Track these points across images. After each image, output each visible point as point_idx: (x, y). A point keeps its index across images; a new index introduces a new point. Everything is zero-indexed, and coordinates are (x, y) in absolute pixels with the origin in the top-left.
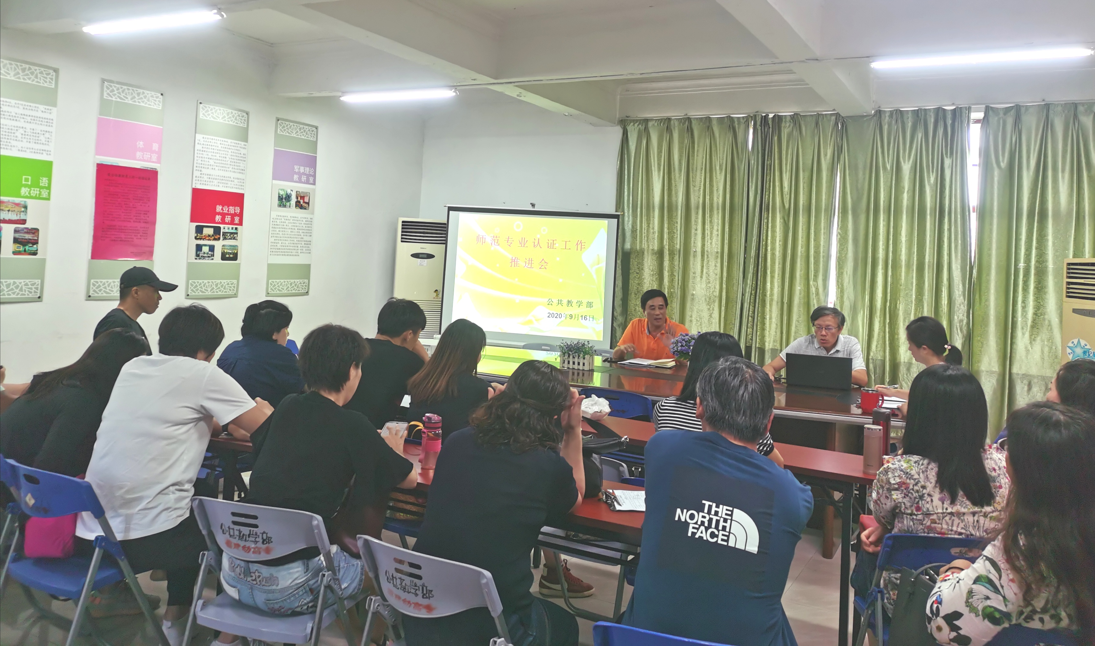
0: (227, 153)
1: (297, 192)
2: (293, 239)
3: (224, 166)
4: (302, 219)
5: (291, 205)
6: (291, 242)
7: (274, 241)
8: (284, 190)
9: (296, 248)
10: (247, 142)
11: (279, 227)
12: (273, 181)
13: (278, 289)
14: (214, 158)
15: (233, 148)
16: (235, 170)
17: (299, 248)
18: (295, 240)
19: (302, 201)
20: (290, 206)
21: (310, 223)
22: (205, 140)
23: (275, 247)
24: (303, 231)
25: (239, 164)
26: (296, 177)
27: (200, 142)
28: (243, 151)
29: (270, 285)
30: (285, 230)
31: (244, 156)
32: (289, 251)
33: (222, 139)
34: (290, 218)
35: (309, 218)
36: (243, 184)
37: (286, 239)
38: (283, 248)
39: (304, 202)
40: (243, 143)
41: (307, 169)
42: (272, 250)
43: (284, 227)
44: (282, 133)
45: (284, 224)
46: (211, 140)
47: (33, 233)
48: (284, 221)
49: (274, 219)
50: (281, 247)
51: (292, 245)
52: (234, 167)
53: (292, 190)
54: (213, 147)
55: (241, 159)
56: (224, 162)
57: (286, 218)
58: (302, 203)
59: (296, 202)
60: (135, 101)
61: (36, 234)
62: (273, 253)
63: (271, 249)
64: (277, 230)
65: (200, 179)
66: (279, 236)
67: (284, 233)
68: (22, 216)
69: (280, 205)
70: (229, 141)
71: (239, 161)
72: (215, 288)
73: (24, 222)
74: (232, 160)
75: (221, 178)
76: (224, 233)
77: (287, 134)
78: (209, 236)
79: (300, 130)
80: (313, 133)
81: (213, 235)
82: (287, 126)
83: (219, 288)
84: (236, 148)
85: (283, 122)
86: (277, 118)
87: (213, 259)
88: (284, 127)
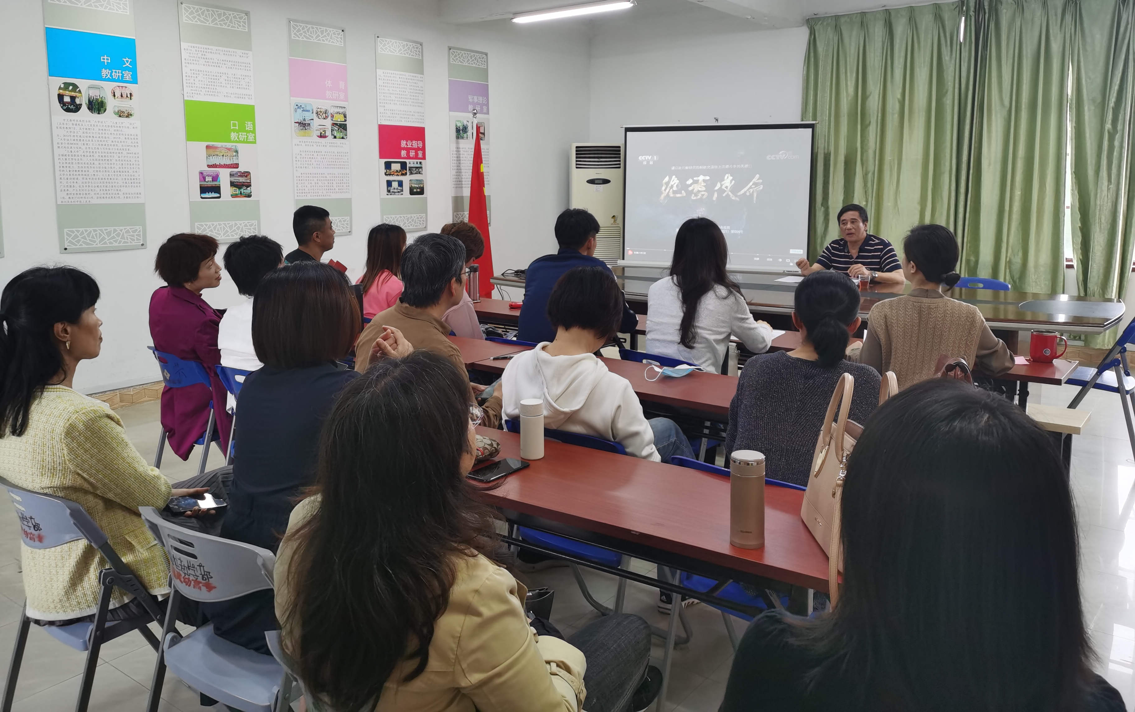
0: (406, 87)
1: (473, 122)
3: (404, 100)
5: (468, 137)
7: (455, 174)
8: (460, 121)
10: (423, 74)
11: (459, 159)
12: (450, 113)
14: (395, 92)
15: (411, 81)
16: (415, 104)
22: (385, 75)
25: (417, 98)
26: (471, 107)
27: (381, 78)
28: (419, 84)
30: (465, 162)
31: (422, 89)
33: (400, 73)
34: (468, 150)
36: (423, 118)
37: (466, 171)
40: (420, 76)
41: (481, 98)
43: (463, 159)
44: (454, 63)
45: (463, 156)
46: (390, 75)
47: (246, 176)
48: (463, 153)
49: (453, 151)
50: (462, 179)
52: (413, 101)
53: (468, 122)
54: (393, 82)
55: (419, 92)
56: (404, 97)
57: (464, 150)
60: (319, 40)
61: (248, 177)
62: (456, 185)
63: (453, 181)
64: (457, 162)
65: (384, 115)
66: (460, 168)
67: (463, 165)
68: (234, 159)
69: (458, 137)
70: (407, 74)
71: (417, 95)
72: (407, 223)
73: (236, 166)
74: (411, 94)
75: (403, 113)
76: (410, 168)
77: (460, 63)
78: (397, 171)
79: (471, 57)
80: (483, 60)
81: (400, 171)
82: (459, 54)
83: (410, 222)
84: (413, 81)
85: (455, 51)
86: (448, 47)
87: (402, 194)
88: (456, 56)
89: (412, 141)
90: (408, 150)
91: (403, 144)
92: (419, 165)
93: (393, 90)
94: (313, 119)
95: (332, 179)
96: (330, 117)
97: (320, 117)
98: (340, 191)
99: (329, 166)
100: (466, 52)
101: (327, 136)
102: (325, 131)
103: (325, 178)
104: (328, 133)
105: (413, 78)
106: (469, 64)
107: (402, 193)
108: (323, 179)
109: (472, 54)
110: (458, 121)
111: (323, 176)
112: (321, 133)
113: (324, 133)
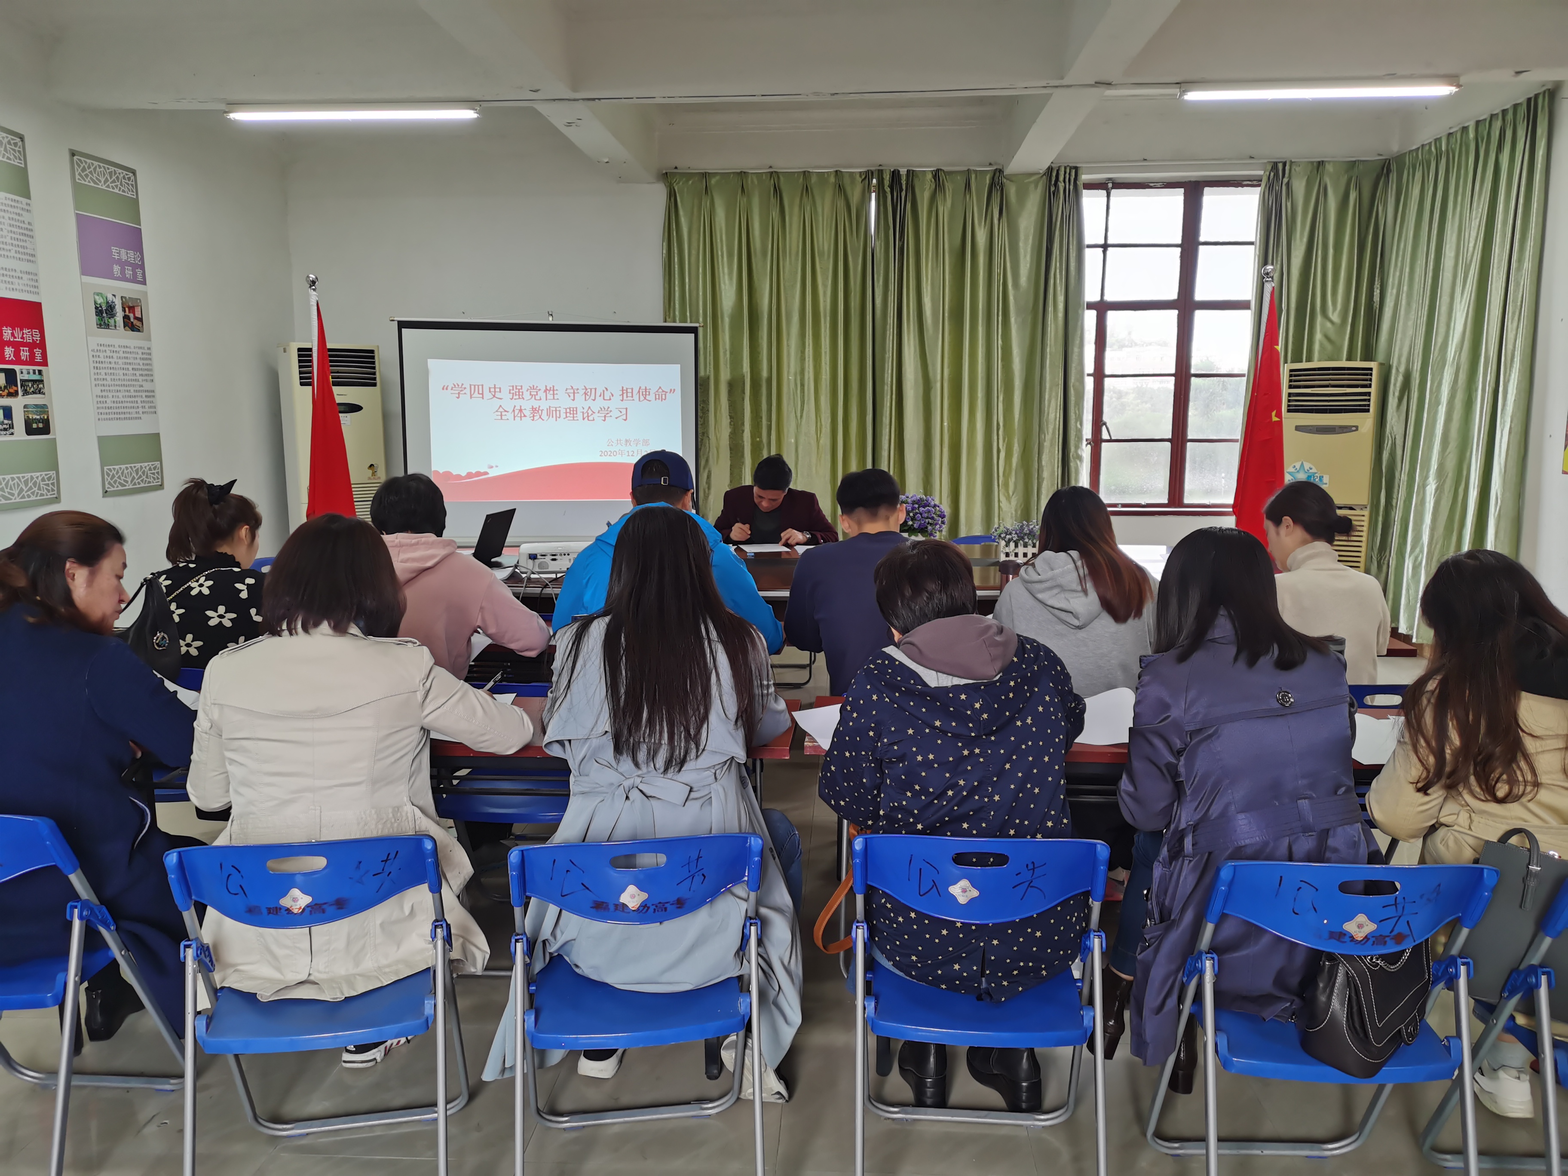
0: (3, 220)
1: (122, 297)
2: (128, 388)
3: (3, 247)
4: (137, 350)
5: (117, 325)
6: (127, 394)
7: (101, 394)
8: (101, 294)
9: (136, 405)
10: (29, 198)
11: (103, 365)
12: (83, 277)
13: (120, 483)
15: (10, 209)
16: (20, 256)
17: (140, 405)
18: (132, 389)
19: (131, 315)
20: (115, 326)
21: (148, 357)
23: (104, 405)
24: (141, 372)
25: (24, 244)
26: (116, 269)
28: (26, 217)
29: (106, 476)
30: (115, 371)
31: (29, 227)
32: (125, 410)
34: (118, 349)
35: (146, 348)
36: (36, 284)
37: (118, 388)
38: (115, 405)
39: (136, 318)
40: (25, 200)
41: (131, 253)
42: (100, 411)
43: (112, 366)
44: (83, 182)
45: (111, 360)
48: (111, 354)
49: (93, 351)
50: (112, 405)
51: (129, 399)
52: (17, 249)
53: (114, 296)
55: (26, 232)
56: (2, 240)
57: (112, 349)
58: (132, 320)
59: (124, 318)
62: (103, 416)
63: (98, 408)
64: (103, 371)
66: (107, 383)
67: (113, 377)
69: (100, 325)
70: (3, 195)
71: (24, 238)
72: (25, 490)
74: (13, 236)
75: (2, 272)
76: (23, 381)
77: (92, 184)
79: (110, 173)
80: (130, 183)
81: (6, 387)
82: (89, 168)
83: (31, 488)
84: (15, 210)
85: (82, 159)
86: (70, 150)
87: (12, 434)
88: (84, 170)
89: (22, 330)
90: (17, 346)
91: (7, 333)
92: (36, 377)
100: (102, 165)
105: (13, 204)
106: (108, 186)
107: (11, 431)
109: (112, 169)
110: (98, 294)
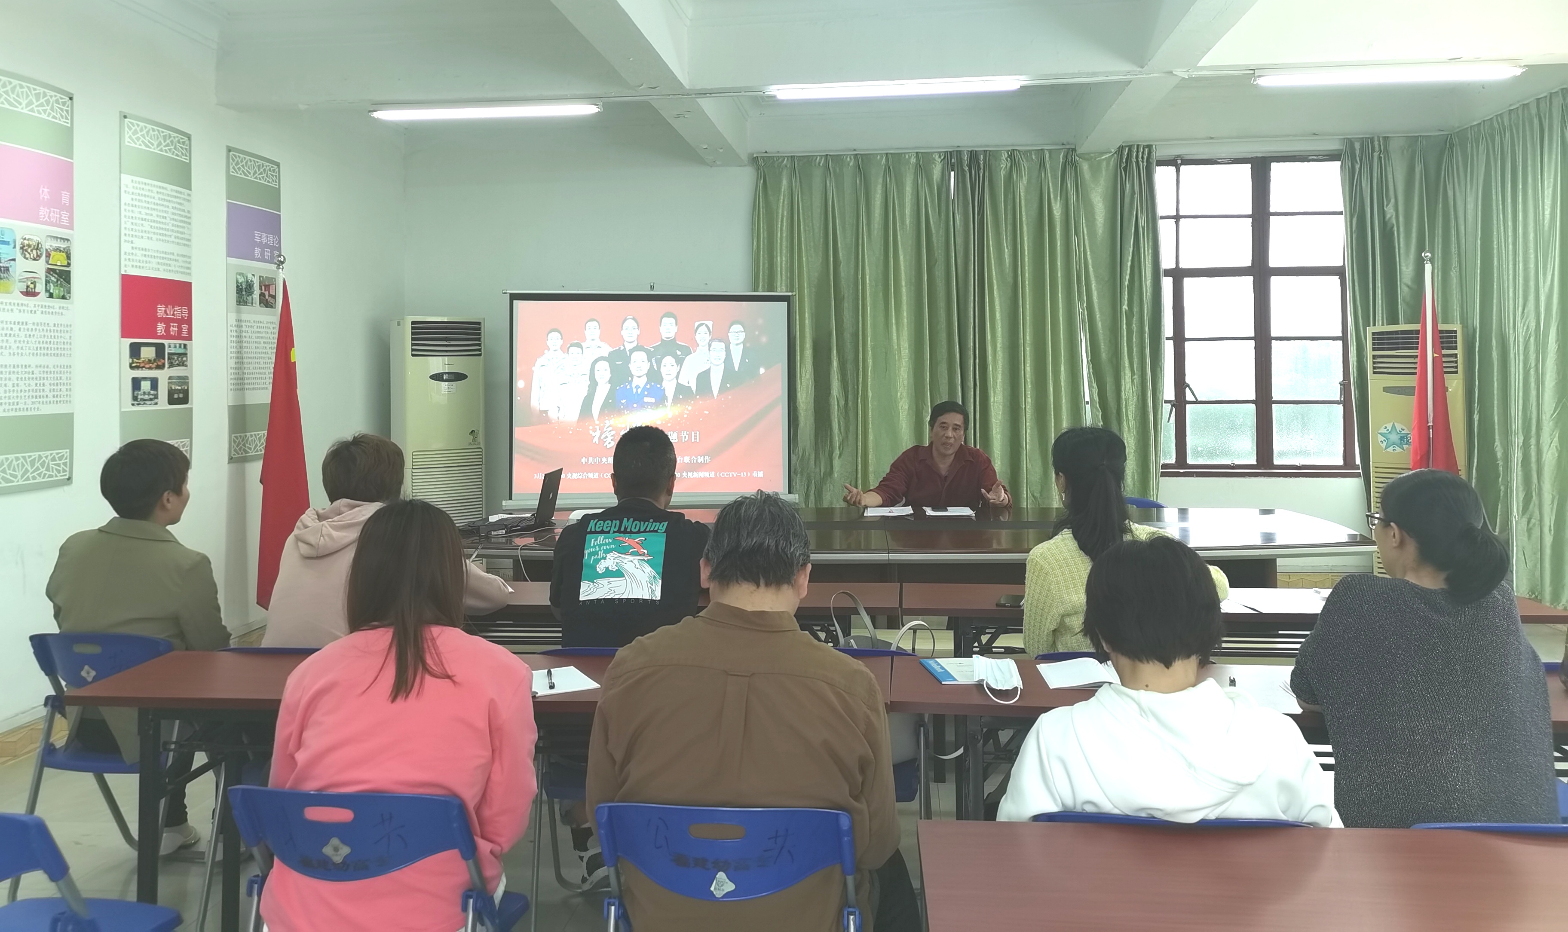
1: (260, 277)
2: (258, 361)
3: (165, 232)
4: (268, 325)
5: (254, 302)
6: (257, 366)
7: (235, 366)
8: (243, 275)
9: (263, 376)
10: (190, 189)
12: (228, 259)
14: (150, 217)
15: (172, 199)
16: (178, 241)
18: (262, 361)
19: (267, 293)
22: (132, 185)
23: (236, 377)
24: (271, 345)
25: (182, 230)
26: (257, 251)
27: (127, 190)
28: (186, 206)
29: (233, 444)
30: (248, 345)
31: (188, 215)
32: (254, 381)
33: (158, 184)
34: (253, 324)
36: (189, 266)
37: (250, 361)
38: (246, 376)
39: (269, 295)
40: (186, 191)
41: (271, 236)
42: (232, 382)
43: (246, 340)
44: (235, 174)
45: (246, 335)
46: (144, 186)
48: (247, 329)
49: (232, 326)
50: (243, 376)
51: (258, 371)
52: (177, 235)
53: (253, 275)
54: (146, 199)
55: (184, 219)
56: (165, 226)
57: (248, 324)
58: (267, 297)
59: (260, 295)
60: (32, 110)
63: (231, 379)
65: (131, 257)
67: (246, 350)
69: (240, 302)
70: (169, 187)
71: (182, 225)
74: (173, 222)
75: (159, 256)
76: (170, 356)
77: (242, 176)
78: (150, 361)
79: (259, 168)
80: (275, 174)
81: (155, 360)
82: (242, 161)
86: (228, 147)
87: (157, 404)
88: (237, 164)
89: (173, 307)
90: (167, 322)
91: (161, 310)
92: (181, 351)
93: (147, 214)
94: (14, 260)
95: (42, 376)
96: (44, 256)
97: (28, 256)
98: (55, 399)
99: (39, 351)
100: (252, 159)
101: (39, 293)
102: (34, 283)
103: (31, 376)
104: (40, 287)
105: (176, 194)
106: (256, 178)
107: (156, 401)
108: (27, 376)
109: (262, 163)
110: (240, 274)
111: (27, 370)
112: (28, 287)
113: (32, 286)
